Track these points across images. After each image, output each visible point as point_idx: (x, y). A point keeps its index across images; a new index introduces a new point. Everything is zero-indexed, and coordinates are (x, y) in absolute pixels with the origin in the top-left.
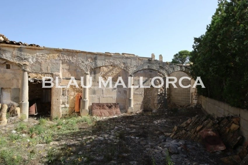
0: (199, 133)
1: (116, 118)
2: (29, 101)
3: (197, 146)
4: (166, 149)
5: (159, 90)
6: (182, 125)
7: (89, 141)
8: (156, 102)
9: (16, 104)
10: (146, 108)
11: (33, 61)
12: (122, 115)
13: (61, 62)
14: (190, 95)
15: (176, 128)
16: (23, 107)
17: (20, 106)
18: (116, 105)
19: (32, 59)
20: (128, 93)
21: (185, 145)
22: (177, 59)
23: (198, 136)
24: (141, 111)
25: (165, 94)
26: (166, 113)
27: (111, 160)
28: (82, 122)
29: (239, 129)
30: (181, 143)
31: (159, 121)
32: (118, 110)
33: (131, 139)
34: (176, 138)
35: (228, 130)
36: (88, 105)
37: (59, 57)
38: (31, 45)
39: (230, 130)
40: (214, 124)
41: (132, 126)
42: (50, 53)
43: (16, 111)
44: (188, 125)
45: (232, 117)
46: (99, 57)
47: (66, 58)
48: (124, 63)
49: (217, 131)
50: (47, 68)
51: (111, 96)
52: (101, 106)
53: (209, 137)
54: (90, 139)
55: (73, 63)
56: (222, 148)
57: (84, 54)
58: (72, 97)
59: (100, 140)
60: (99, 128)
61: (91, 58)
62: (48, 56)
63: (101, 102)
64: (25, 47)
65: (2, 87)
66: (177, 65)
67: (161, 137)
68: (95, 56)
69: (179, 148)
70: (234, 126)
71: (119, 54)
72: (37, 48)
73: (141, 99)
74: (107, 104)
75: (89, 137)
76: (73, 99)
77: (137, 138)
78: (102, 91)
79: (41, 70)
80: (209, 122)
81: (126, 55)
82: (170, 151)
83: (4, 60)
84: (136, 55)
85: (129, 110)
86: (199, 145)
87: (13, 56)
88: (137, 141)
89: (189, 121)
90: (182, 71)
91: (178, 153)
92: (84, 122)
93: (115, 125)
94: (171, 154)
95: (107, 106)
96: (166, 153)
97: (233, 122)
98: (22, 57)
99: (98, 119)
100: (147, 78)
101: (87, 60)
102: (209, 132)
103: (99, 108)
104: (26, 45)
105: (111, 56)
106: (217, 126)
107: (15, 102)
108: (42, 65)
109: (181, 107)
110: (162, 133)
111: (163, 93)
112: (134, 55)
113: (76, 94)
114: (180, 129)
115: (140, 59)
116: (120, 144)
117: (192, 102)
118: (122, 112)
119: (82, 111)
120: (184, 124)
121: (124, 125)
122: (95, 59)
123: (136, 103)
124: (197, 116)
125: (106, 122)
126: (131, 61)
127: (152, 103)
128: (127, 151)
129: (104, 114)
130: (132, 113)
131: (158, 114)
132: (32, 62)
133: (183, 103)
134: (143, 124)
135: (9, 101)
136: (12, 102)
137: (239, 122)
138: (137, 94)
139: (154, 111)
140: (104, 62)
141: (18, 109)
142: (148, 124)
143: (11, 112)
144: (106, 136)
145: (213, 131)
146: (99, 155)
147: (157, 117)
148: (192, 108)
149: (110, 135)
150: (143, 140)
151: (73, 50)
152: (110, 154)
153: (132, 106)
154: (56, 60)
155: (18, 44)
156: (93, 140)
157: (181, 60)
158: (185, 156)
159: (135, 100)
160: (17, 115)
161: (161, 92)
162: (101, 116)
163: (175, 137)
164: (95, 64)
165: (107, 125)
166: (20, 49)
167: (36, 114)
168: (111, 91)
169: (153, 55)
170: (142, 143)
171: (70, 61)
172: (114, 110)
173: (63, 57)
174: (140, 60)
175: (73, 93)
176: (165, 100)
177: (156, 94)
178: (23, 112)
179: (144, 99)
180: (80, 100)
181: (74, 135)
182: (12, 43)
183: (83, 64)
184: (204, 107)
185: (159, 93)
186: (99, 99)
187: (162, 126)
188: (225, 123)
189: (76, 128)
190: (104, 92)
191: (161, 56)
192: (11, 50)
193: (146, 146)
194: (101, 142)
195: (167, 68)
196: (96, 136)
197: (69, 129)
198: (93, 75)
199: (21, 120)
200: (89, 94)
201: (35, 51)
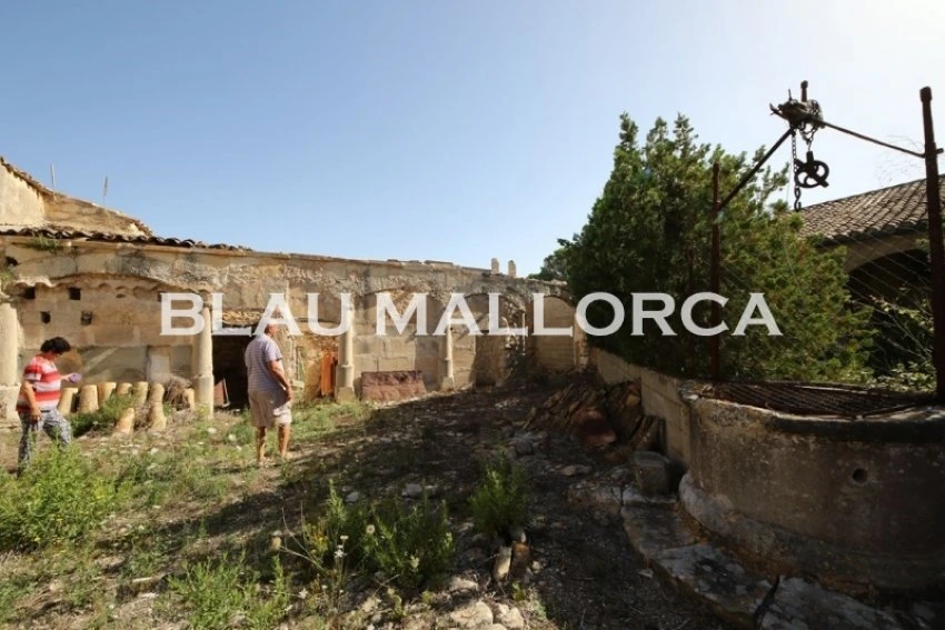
0: (574, 417)
1: (416, 402)
2: (215, 373)
3: (569, 440)
4: (512, 448)
5: (508, 339)
6: (545, 404)
7: (361, 447)
8: (502, 364)
9: (184, 382)
10: (481, 377)
11: (221, 282)
12: (430, 395)
13: (287, 283)
14: (574, 348)
15: (533, 410)
16: (201, 387)
17: (194, 385)
18: (414, 374)
19: (220, 278)
20: (441, 347)
21: (548, 439)
22: (551, 266)
23: (572, 423)
24: (471, 385)
25: (521, 346)
26: (523, 387)
27: (409, 471)
28: (342, 413)
29: (640, 403)
30: (540, 436)
31: (505, 403)
32: (421, 385)
33: (447, 436)
34: (534, 429)
35: (622, 406)
36: (352, 377)
37: (282, 271)
38: (218, 247)
39: (626, 406)
40: (599, 398)
41: (450, 414)
42: (262, 265)
43: (187, 398)
44: (556, 403)
45: (629, 382)
46: (374, 271)
47: (299, 273)
48: (430, 283)
49: (604, 410)
50: (256, 296)
51: (403, 355)
52: (382, 378)
53: (590, 421)
54: (362, 442)
55: (315, 284)
56: (609, 439)
57: (341, 264)
58: (312, 363)
59: (383, 443)
60: (379, 421)
61: (357, 272)
62: (257, 271)
63: (381, 370)
64: (202, 251)
65: (151, 344)
66: (545, 285)
67: (505, 429)
68: (364, 269)
69: (535, 444)
70: (632, 399)
71: (418, 262)
72: (231, 252)
73: (470, 358)
74: (396, 372)
75: (361, 439)
76: (314, 366)
77: (459, 434)
78: (384, 345)
79: (242, 302)
80: (591, 394)
81: (434, 265)
82: (519, 450)
83: (155, 281)
84: (455, 264)
85: (445, 385)
86: (572, 438)
87: (174, 273)
88: (458, 440)
89: (557, 397)
90: (555, 296)
91: (532, 453)
92: (347, 415)
93: (415, 416)
94: (519, 455)
95: (397, 378)
96: (511, 455)
97: (630, 392)
98: (197, 274)
99: (377, 406)
100: (480, 314)
101: (347, 277)
102: (591, 413)
103: (376, 382)
104: (204, 247)
105: (400, 267)
106: (604, 400)
107: (182, 376)
108: (245, 292)
109: (557, 372)
110: (508, 423)
111: (516, 345)
112: (451, 264)
113: (322, 354)
114: (540, 411)
115: (466, 272)
116: (425, 448)
117: (578, 362)
118: (429, 390)
119: (338, 391)
120: (549, 403)
121: (435, 415)
122: (366, 274)
123: (458, 369)
124: (572, 385)
125: (395, 411)
126: (446, 279)
127: (493, 367)
128: (439, 457)
129: (390, 395)
130: (450, 390)
131: (506, 390)
132: (220, 286)
133: (561, 366)
134: (473, 410)
135: (167, 376)
136: (175, 378)
137: (640, 391)
138: (461, 349)
139: (499, 384)
140: (385, 281)
141: (190, 393)
142: (482, 409)
143: (174, 400)
144: (396, 435)
145: (596, 409)
146: (385, 467)
147: (502, 395)
148: (578, 373)
149: (405, 433)
150: (470, 437)
151: (314, 257)
152: (406, 463)
153: (451, 375)
154: (276, 279)
155: (185, 244)
156: (371, 444)
157: (559, 270)
158: (544, 456)
159: (457, 363)
160: (188, 406)
161: (513, 343)
162: (382, 399)
163: (532, 427)
164: (366, 286)
165: (398, 417)
166: (191, 257)
167: (227, 404)
168: (403, 344)
169: (495, 263)
170: (468, 442)
171: (308, 280)
172: (411, 386)
173: (292, 271)
174: (466, 274)
175: (312, 353)
176: (521, 358)
177: (501, 347)
178: (202, 398)
179: (476, 359)
180: (334, 368)
181: (329, 439)
182: (171, 242)
183: (337, 286)
184: (600, 369)
185: (508, 346)
186: (377, 362)
187: (510, 411)
188: (616, 395)
189: (330, 426)
190: (389, 347)
191: (512, 265)
192: (170, 258)
193: (475, 447)
194: (387, 447)
195: (523, 292)
196: (375, 436)
197: (315, 430)
198: (361, 311)
199: (200, 418)
200: (354, 352)
201: (226, 260)
